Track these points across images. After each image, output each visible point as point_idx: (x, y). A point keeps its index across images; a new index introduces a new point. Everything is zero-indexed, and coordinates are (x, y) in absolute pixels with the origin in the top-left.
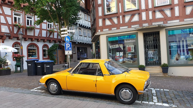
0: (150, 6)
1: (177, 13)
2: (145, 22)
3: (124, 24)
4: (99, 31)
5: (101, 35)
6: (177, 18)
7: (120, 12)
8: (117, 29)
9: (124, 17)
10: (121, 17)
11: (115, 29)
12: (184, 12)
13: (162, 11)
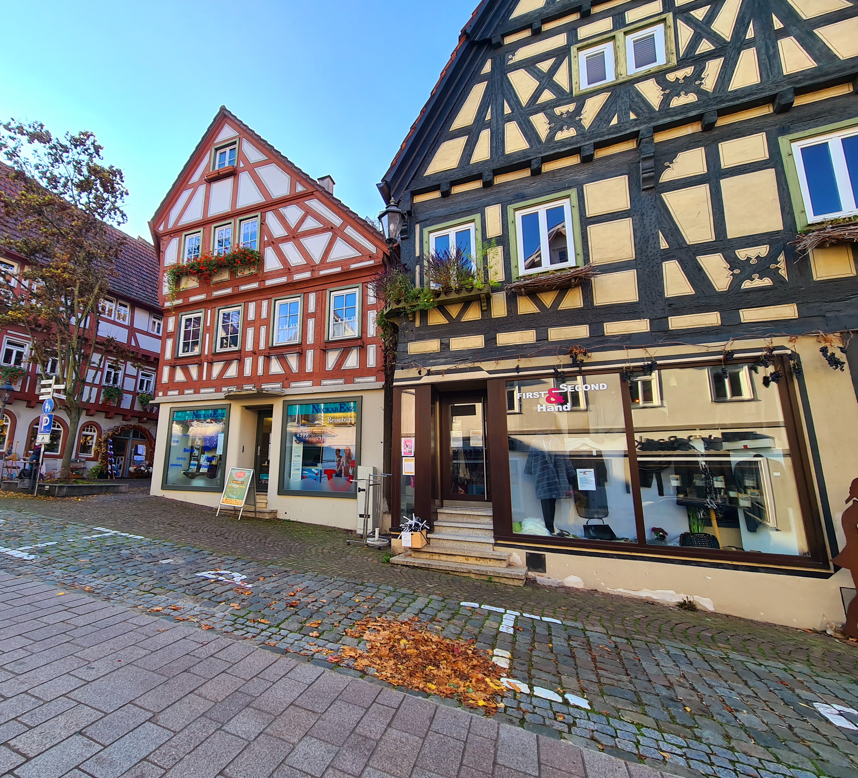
0: (262, 346)
1: (309, 367)
2: (249, 380)
3: (209, 383)
4: (161, 394)
5: (161, 405)
6: (309, 376)
7: (206, 353)
8: (195, 393)
9: (211, 363)
10: (205, 364)
11: (192, 391)
12: (322, 363)
13: (282, 359)
